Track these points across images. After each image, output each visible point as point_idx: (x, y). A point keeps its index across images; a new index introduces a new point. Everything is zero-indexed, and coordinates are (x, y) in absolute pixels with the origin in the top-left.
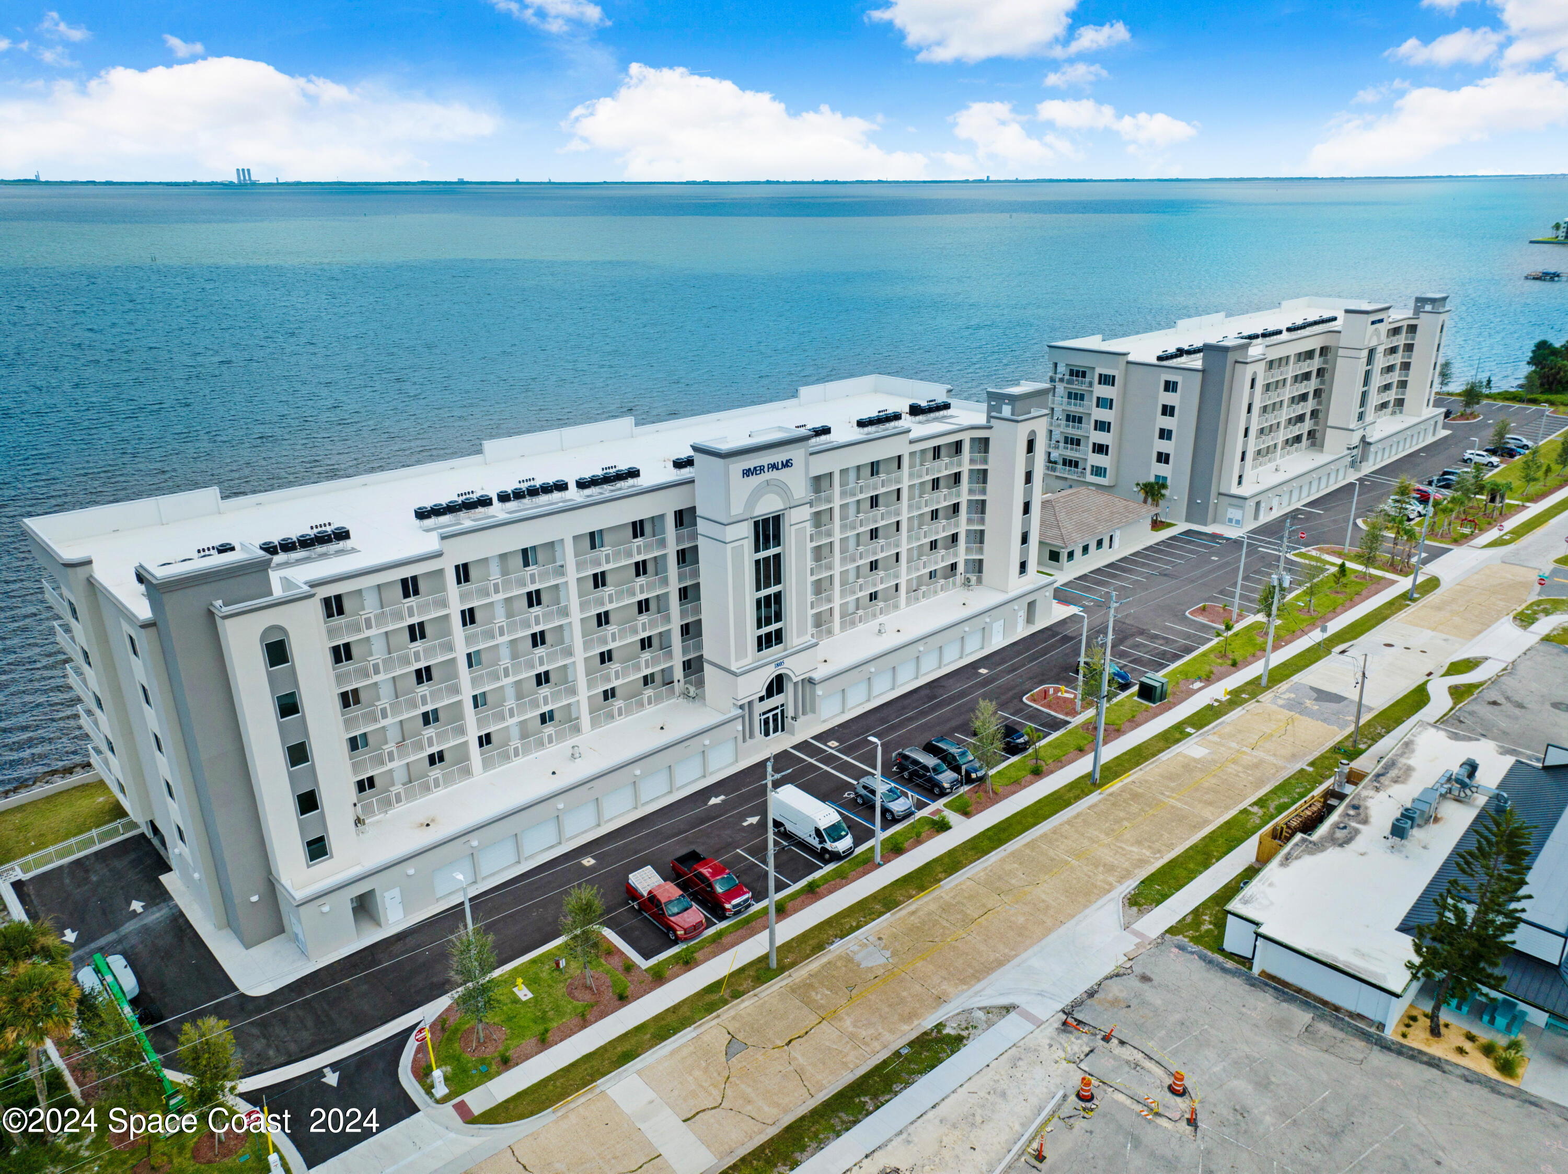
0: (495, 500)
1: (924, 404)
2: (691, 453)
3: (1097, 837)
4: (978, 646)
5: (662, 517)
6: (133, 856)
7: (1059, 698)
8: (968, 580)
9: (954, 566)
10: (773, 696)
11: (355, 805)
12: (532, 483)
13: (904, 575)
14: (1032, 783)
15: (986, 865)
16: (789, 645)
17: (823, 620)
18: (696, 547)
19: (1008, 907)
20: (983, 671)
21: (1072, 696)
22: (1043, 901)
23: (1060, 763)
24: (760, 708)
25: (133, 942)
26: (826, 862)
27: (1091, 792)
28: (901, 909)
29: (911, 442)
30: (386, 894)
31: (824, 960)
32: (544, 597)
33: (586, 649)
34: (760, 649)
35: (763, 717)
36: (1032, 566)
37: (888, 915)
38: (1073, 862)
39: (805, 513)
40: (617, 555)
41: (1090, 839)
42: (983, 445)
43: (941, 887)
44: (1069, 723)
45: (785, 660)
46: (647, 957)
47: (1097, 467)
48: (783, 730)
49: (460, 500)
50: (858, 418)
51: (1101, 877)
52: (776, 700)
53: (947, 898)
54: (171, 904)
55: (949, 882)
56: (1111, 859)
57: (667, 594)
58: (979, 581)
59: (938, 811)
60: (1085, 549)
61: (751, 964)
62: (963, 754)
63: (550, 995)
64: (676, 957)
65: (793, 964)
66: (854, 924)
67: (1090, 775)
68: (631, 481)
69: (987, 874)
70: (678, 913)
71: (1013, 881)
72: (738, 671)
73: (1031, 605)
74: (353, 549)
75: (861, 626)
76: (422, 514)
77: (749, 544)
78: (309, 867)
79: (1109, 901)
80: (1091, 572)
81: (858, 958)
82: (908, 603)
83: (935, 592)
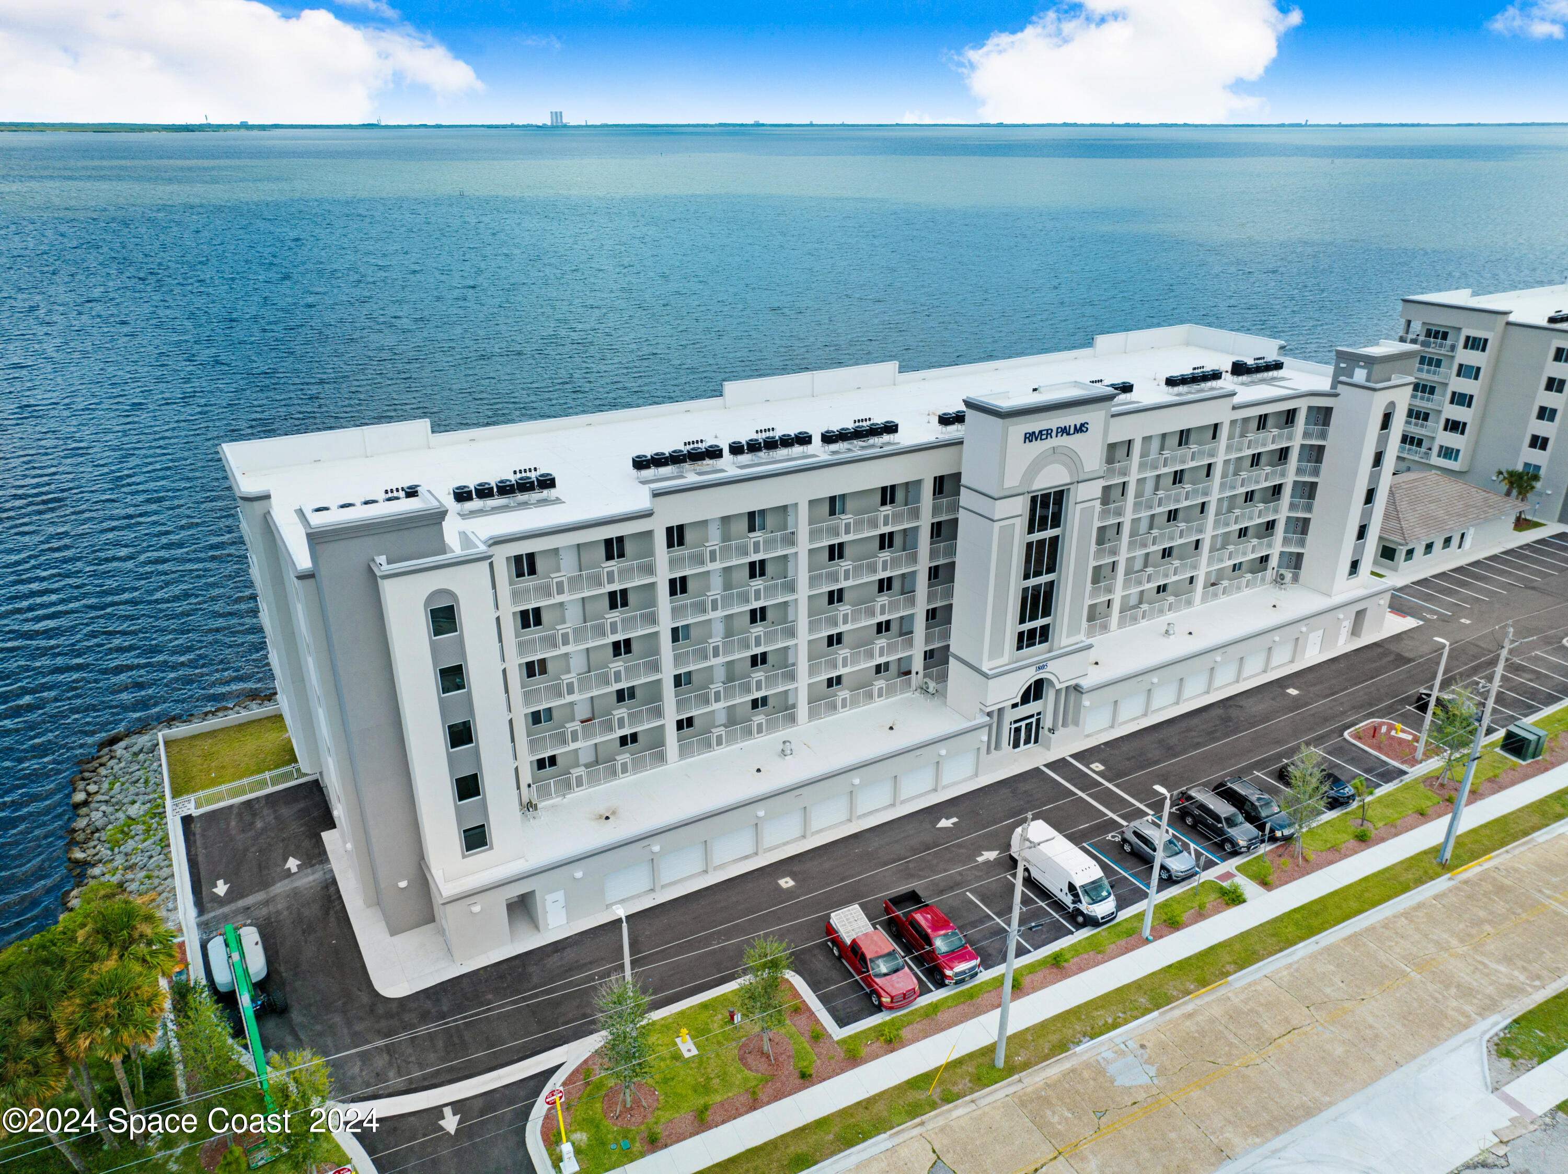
0: (726, 451)
1: (1250, 362)
2: (963, 408)
3: (1448, 942)
4: (1288, 658)
5: (919, 483)
6: (302, 805)
7: (1393, 738)
8: (1282, 577)
9: (1265, 559)
10: (1028, 702)
11: (529, 786)
12: (771, 434)
13: (1204, 567)
14: (1356, 853)
15: (1290, 960)
16: (1056, 645)
17: (1098, 612)
18: (956, 520)
19: (1320, 1028)
20: (1293, 692)
21: (1410, 737)
22: (1371, 1027)
23: (1395, 830)
24: (1011, 715)
25: (280, 907)
26: (1079, 926)
27: (1438, 875)
28: (1172, 1009)
29: (1234, 408)
30: (547, 897)
31: (1067, 1065)
32: (769, 569)
33: (811, 630)
34: (1020, 648)
35: (1014, 726)
36: (1366, 566)
37: (1156, 1014)
38: (1413, 974)
39: (1094, 489)
40: (859, 524)
41: (1437, 943)
42: (1323, 416)
43: (1228, 983)
44: (1405, 773)
45: (1049, 663)
46: (842, 1022)
47: (1447, 448)
48: (1036, 741)
49: (685, 449)
50: (1168, 375)
51: (1454, 1003)
52: (1033, 707)
53: (1236, 1001)
54: (326, 867)
55: (1239, 979)
56: (1467, 978)
57: (914, 573)
58: (1296, 579)
59: (1228, 876)
60: (1429, 547)
61: (971, 1056)
62: (1268, 804)
63: (718, 1055)
64: (878, 1030)
65: (1026, 1066)
66: (1110, 1021)
67: (1437, 851)
68: (886, 438)
69: (1291, 975)
70: (885, 975)
71: (1328, 991)
72: (990, 673)
73: (1360, 614)
74: (558, 499)
75: (1144, 623)
76: (640, 464)
77: (1022, 524)
78: (464, 857)
79: (1466, 1042)
80: (1433, 577)
81: (1112, 1069)
82: (1204, 599)
83: (1239, 588)
